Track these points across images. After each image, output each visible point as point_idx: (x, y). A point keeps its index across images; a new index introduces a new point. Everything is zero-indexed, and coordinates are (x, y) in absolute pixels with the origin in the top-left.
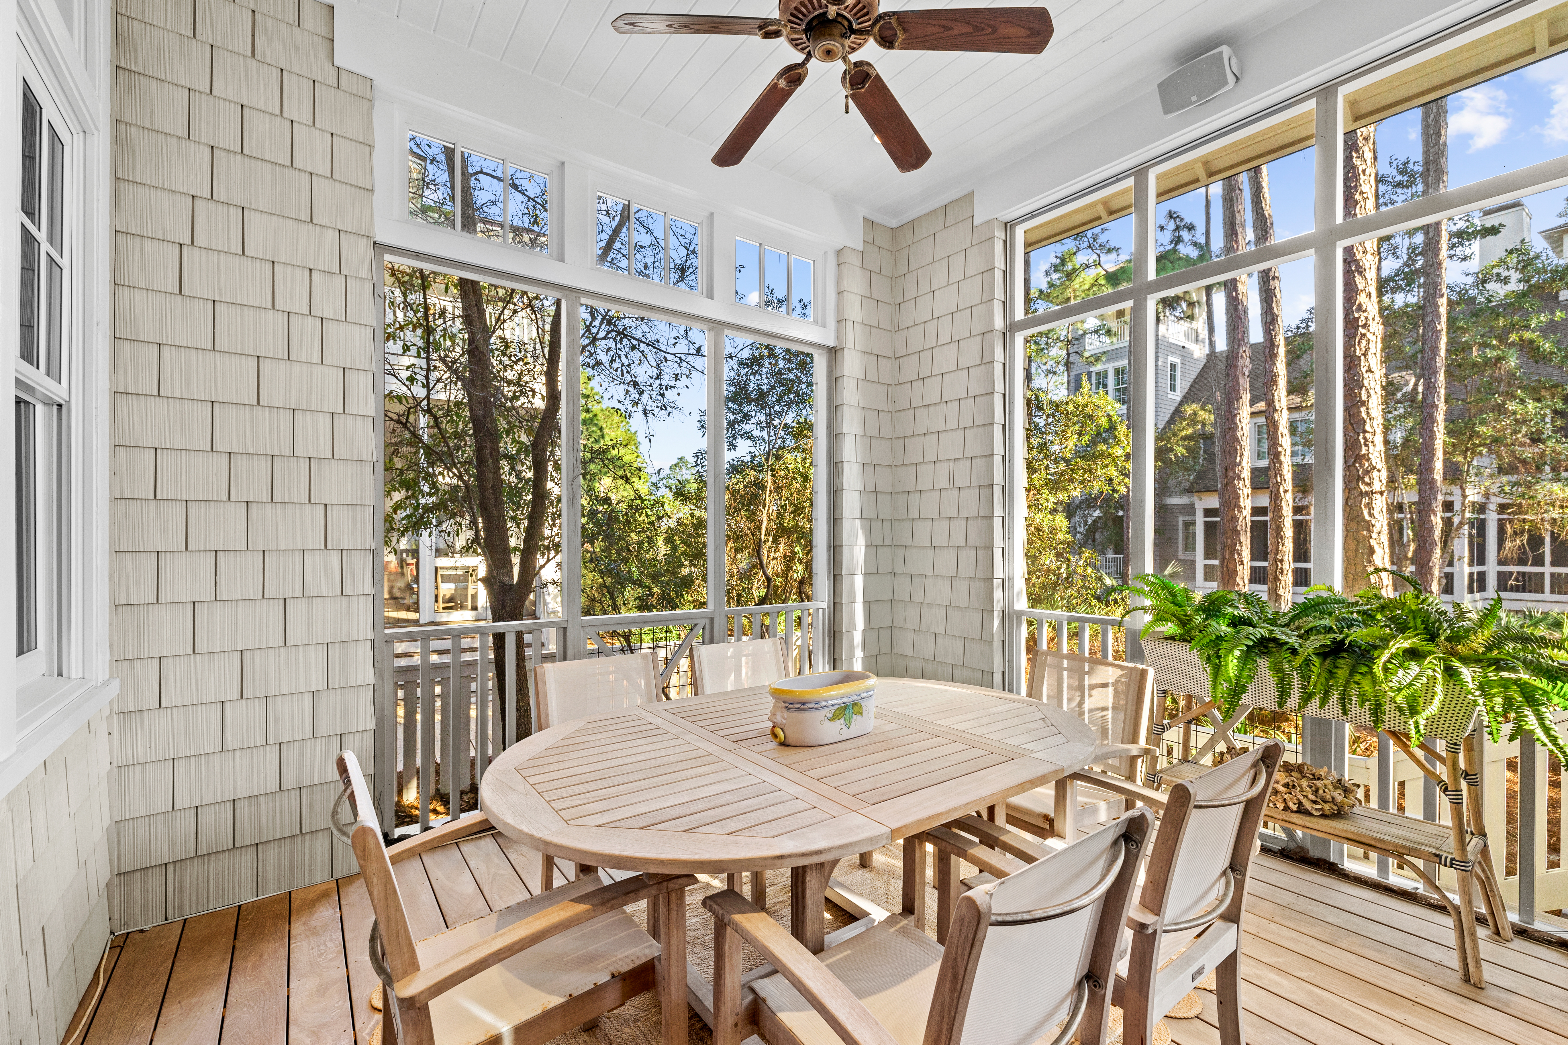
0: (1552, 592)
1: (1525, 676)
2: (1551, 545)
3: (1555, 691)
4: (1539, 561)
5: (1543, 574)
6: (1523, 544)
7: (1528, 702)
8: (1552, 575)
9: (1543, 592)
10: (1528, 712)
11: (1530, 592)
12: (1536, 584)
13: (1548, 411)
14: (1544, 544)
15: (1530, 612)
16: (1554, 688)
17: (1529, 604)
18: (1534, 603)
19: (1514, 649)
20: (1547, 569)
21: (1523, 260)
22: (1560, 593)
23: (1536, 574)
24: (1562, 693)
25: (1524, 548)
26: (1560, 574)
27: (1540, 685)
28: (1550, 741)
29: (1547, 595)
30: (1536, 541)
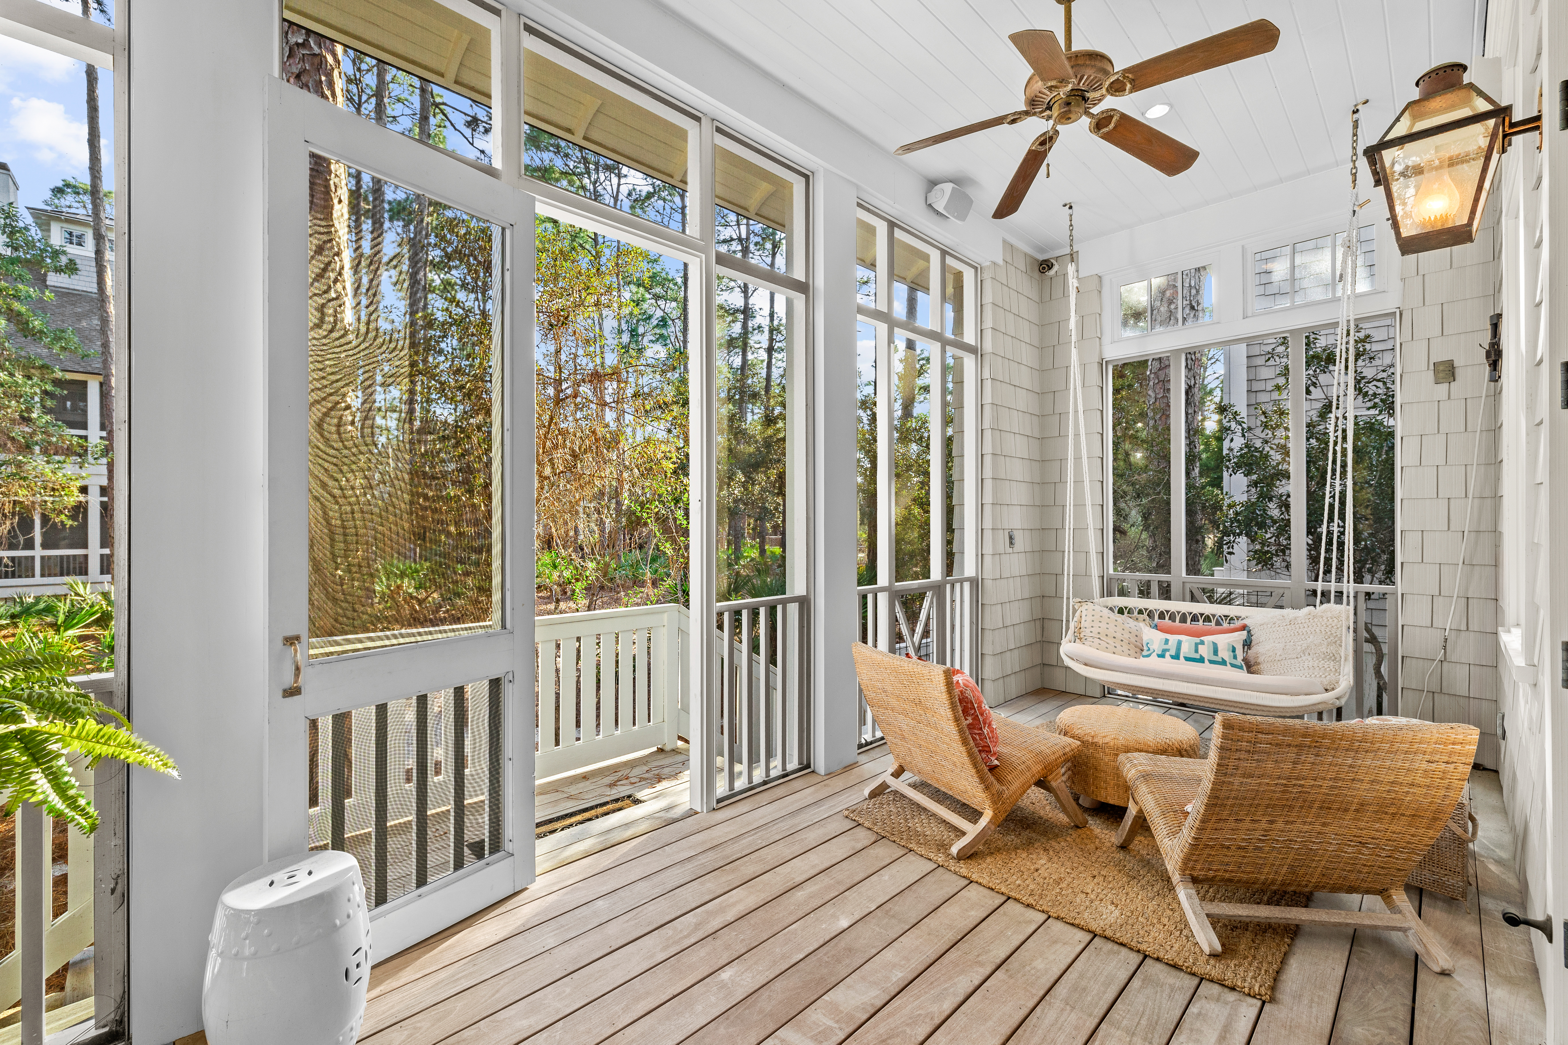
0: (43, 575)
1: (31, 721)
2: (42, 528)
3: (75, 733)
4: (29, 545)
5: (33, 558)
6: (13, 528)
7: (35, 760)
8: (42, 558)
9: (33, 576)
10: (37, 776)
11: (20, 577)
12: (27, 570)
13: (38, 391)
14: (33, 528)
15: (21, 598)
16: (73, 729)
17: (19, 590)
18: (25, 589)
19: (13, 681)
20: (38, 552)
21: (10, 224)
22: (50, 575)
23: (26, 558)
24: (84, 734)
25: (15, 531)
26: (49, 557)
27: (54, 730)
28: (68, 806)
29: (38, 579)
30: (26, 524)
